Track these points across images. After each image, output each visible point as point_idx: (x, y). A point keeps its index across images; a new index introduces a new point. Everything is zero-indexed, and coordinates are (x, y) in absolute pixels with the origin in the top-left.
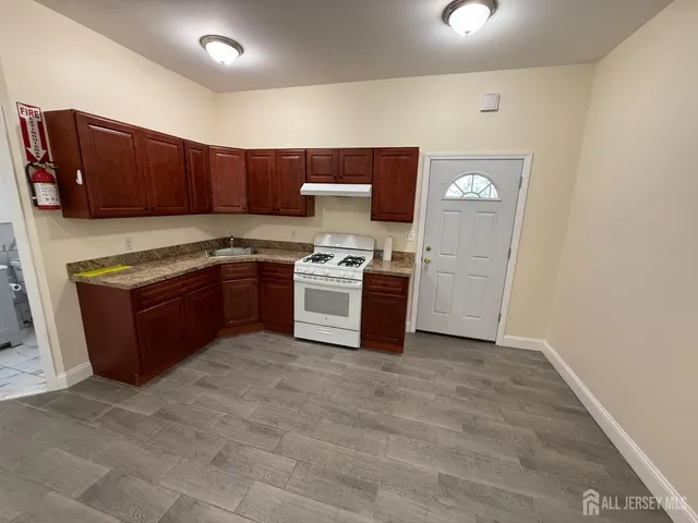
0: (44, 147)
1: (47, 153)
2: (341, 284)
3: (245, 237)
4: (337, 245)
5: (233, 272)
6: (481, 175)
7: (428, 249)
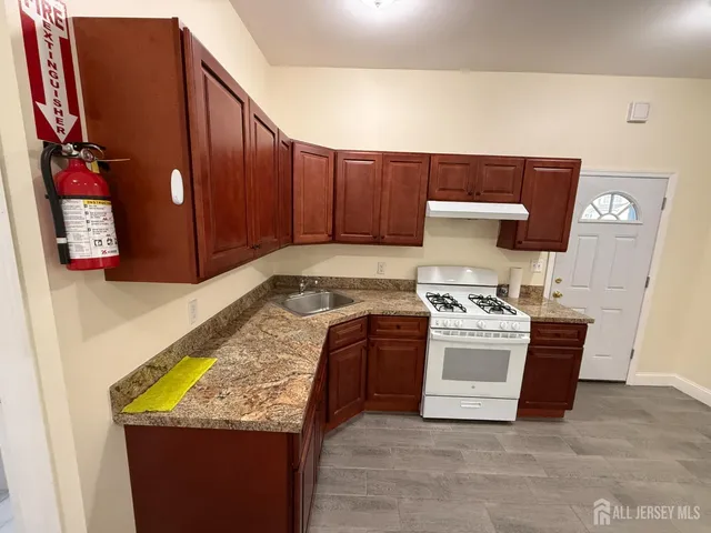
0: (74, 110)
1: (78, 123)
2: (500, 339)
3: (305, 273)
4: (452, 281)
5: (344, 336)
6: (622, 195)
7: (558, 281)
